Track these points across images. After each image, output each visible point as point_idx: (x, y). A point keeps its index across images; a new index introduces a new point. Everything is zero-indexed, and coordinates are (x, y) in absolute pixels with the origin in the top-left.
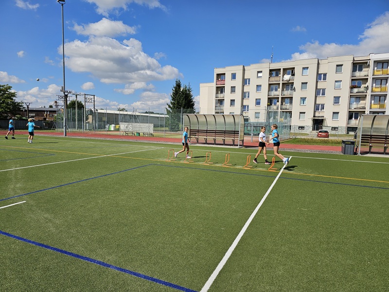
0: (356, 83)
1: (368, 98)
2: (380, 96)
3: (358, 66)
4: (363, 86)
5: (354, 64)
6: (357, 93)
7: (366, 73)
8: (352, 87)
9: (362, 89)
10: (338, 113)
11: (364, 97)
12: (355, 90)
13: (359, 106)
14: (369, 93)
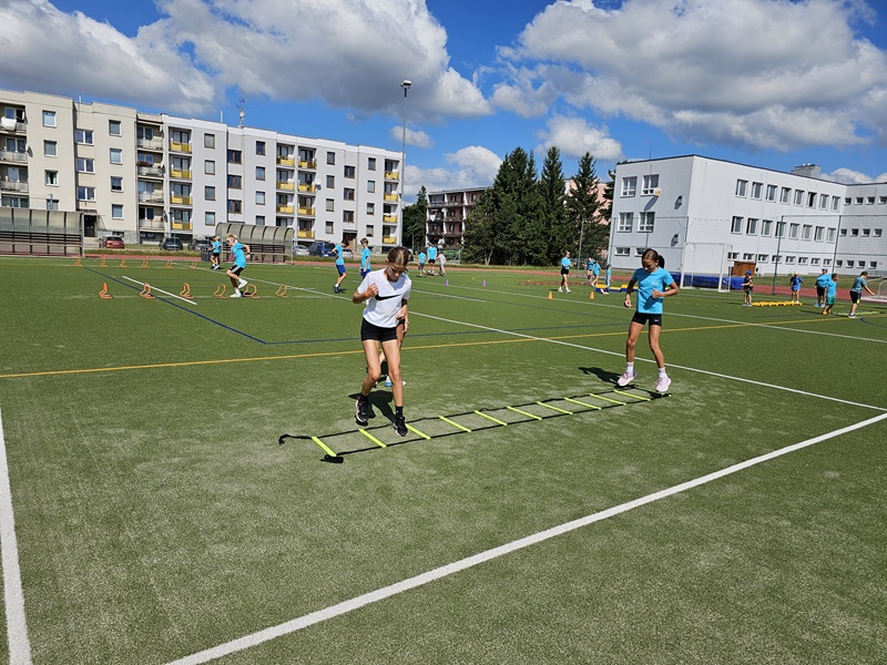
0: (145, 158)
1: (166, 185)
2: (182, 185)
3: (145, 129)
4: (156, 165)
5: (138, 124)
6: (147, 175)
7: (159, 145)
8: (140, 165)
9: (154, 170)
10: (121, 206)
11: (160, 184)
12: (145, 170)
13: (154, 197)
14: (166, 179)
